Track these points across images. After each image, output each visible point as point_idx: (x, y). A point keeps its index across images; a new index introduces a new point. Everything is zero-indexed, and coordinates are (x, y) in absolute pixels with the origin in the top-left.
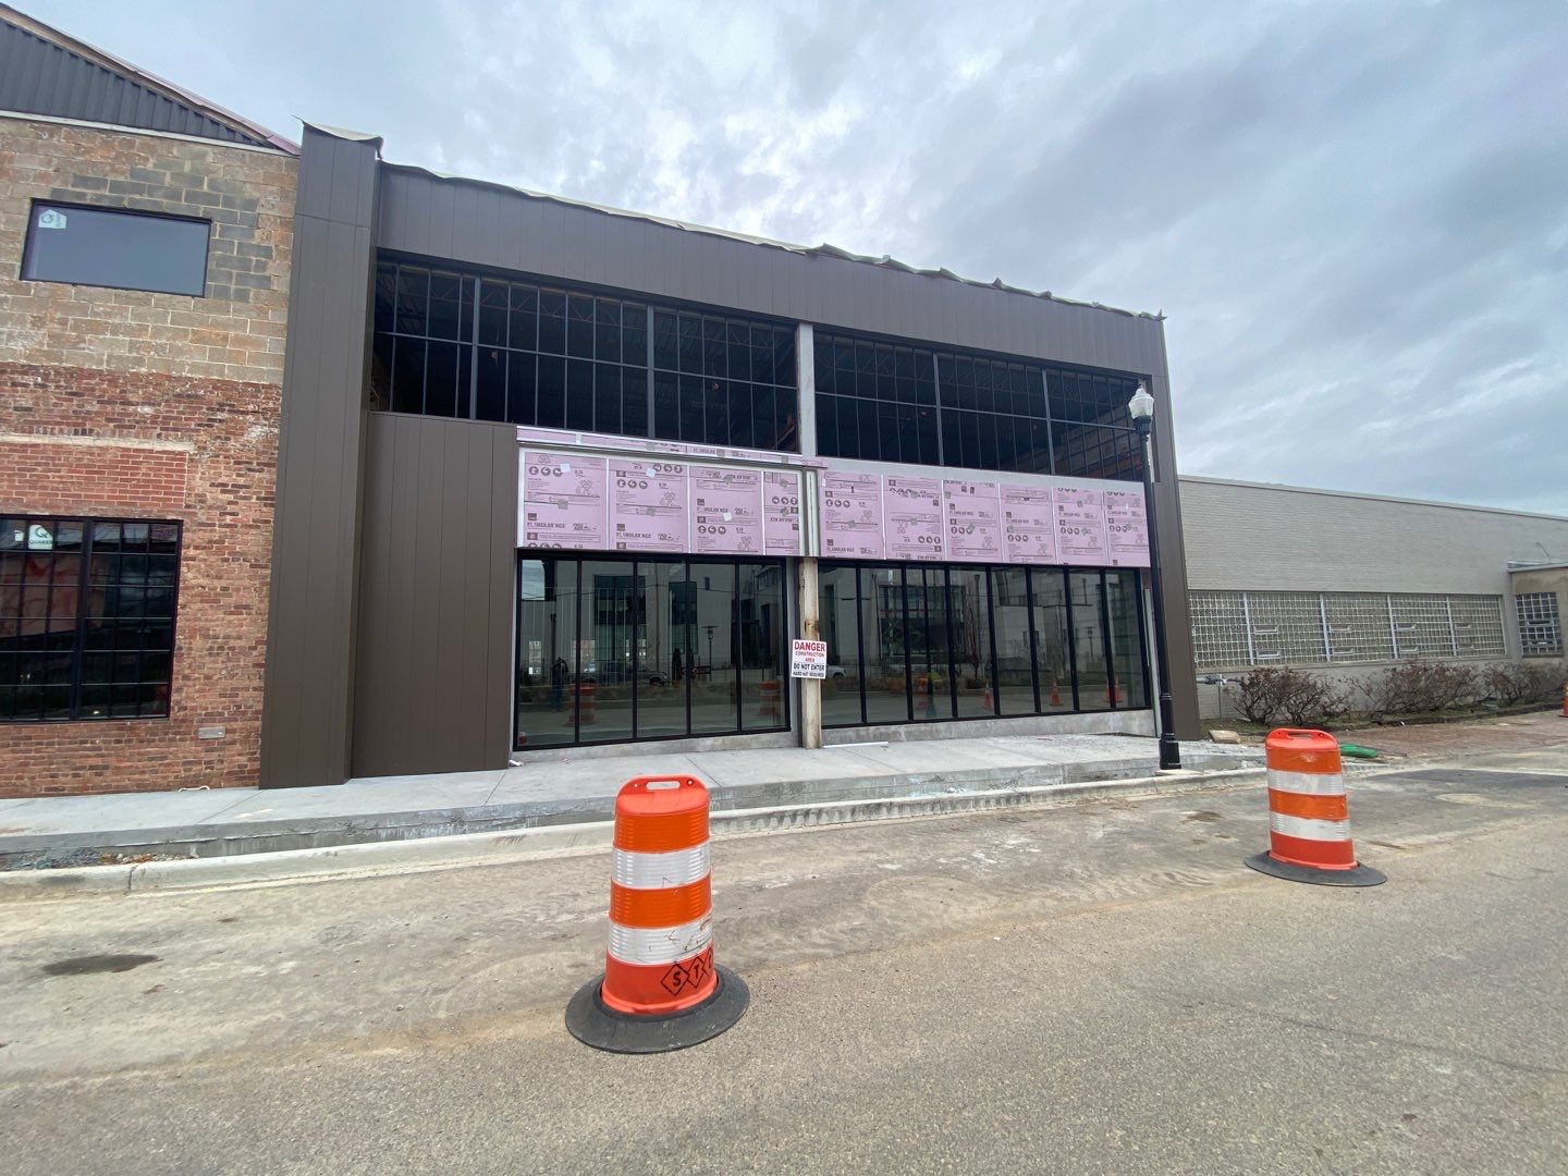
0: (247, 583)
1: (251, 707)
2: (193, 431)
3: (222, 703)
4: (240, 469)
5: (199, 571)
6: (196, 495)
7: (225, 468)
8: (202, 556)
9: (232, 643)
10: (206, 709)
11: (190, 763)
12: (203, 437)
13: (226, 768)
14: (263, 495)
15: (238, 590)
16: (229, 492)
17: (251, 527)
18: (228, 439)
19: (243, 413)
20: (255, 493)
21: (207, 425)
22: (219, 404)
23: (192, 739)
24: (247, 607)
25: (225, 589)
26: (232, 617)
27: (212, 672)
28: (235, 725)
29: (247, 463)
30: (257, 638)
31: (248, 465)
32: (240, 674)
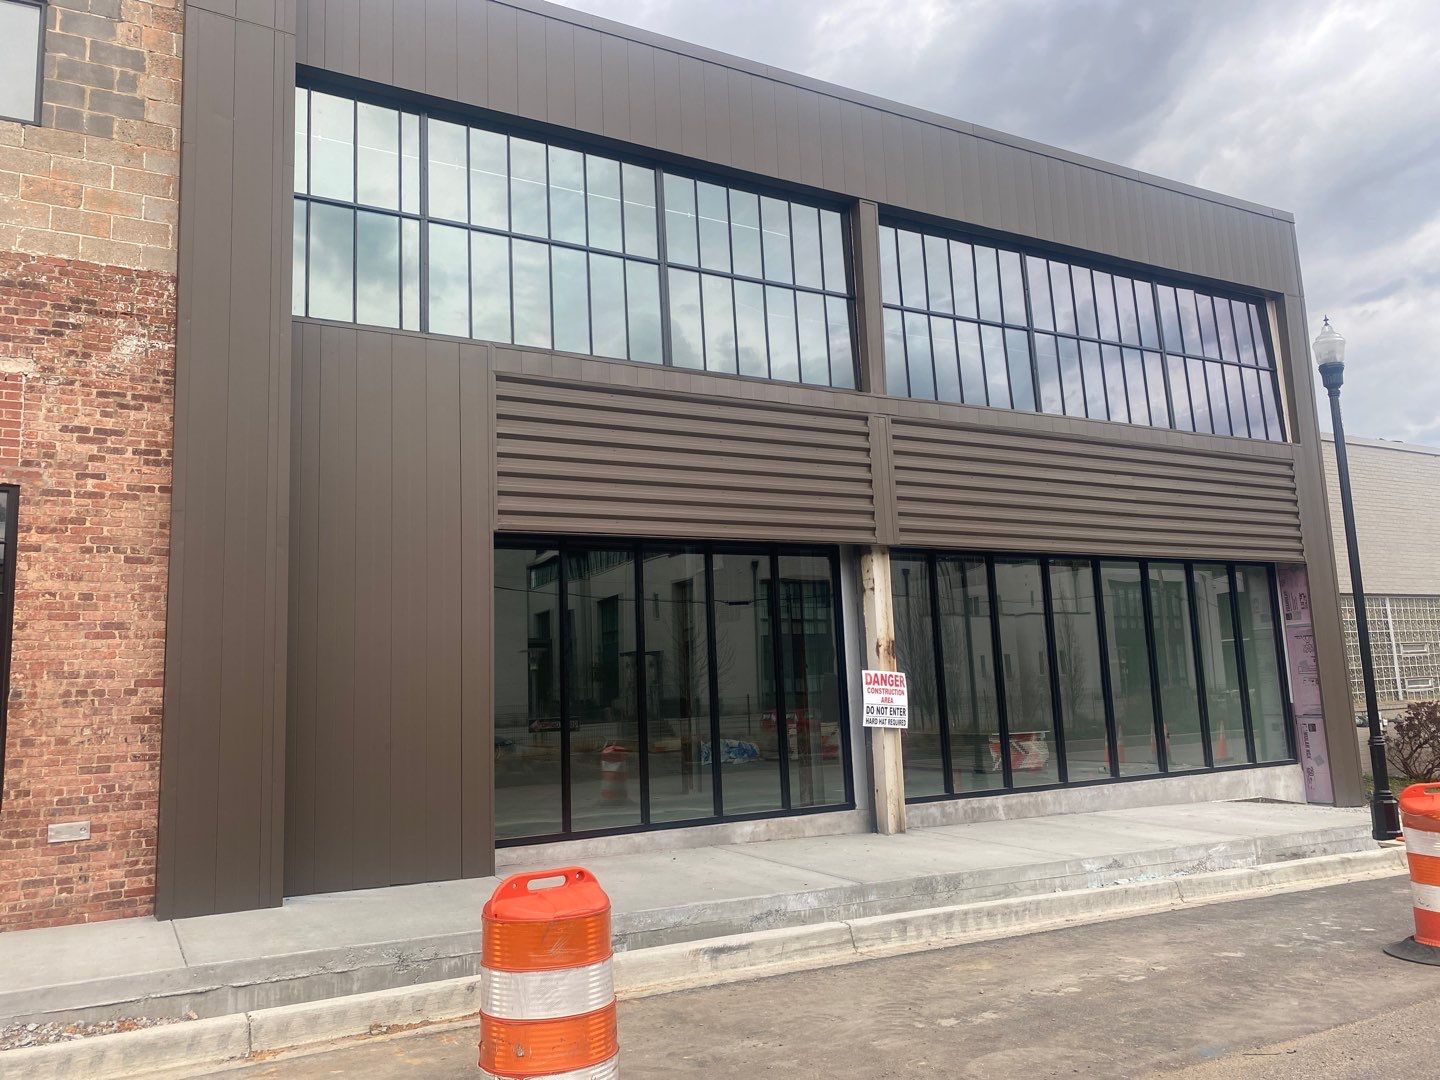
0: (120, 586)
1: (129, 788)
2: (32, 341)
3: (83, 782)
4: (107, 405)
5: (45, 568)
6: (38, 444)
7: (84, 403)
8: (50, 544)
9: (99, 684)
10: (60, 792)
11: (35, 883)
12: (47, 350)
13: (92, 887)
14: (143, 446)
15: (106, 598)
16: (91, 441)
17: (125, 497)
18: (87, 356)
19: (108, 314)
20: (130, 443)
21: (54, 333)
22: (72, 300)
23: (37, 844)
24: (120, 626)
25: (86, 597)
26: (98, 643)
27: (69, 731)
28: (105, 819)
30: (138, 676)
31: (118, 399)
32: (111, 735)
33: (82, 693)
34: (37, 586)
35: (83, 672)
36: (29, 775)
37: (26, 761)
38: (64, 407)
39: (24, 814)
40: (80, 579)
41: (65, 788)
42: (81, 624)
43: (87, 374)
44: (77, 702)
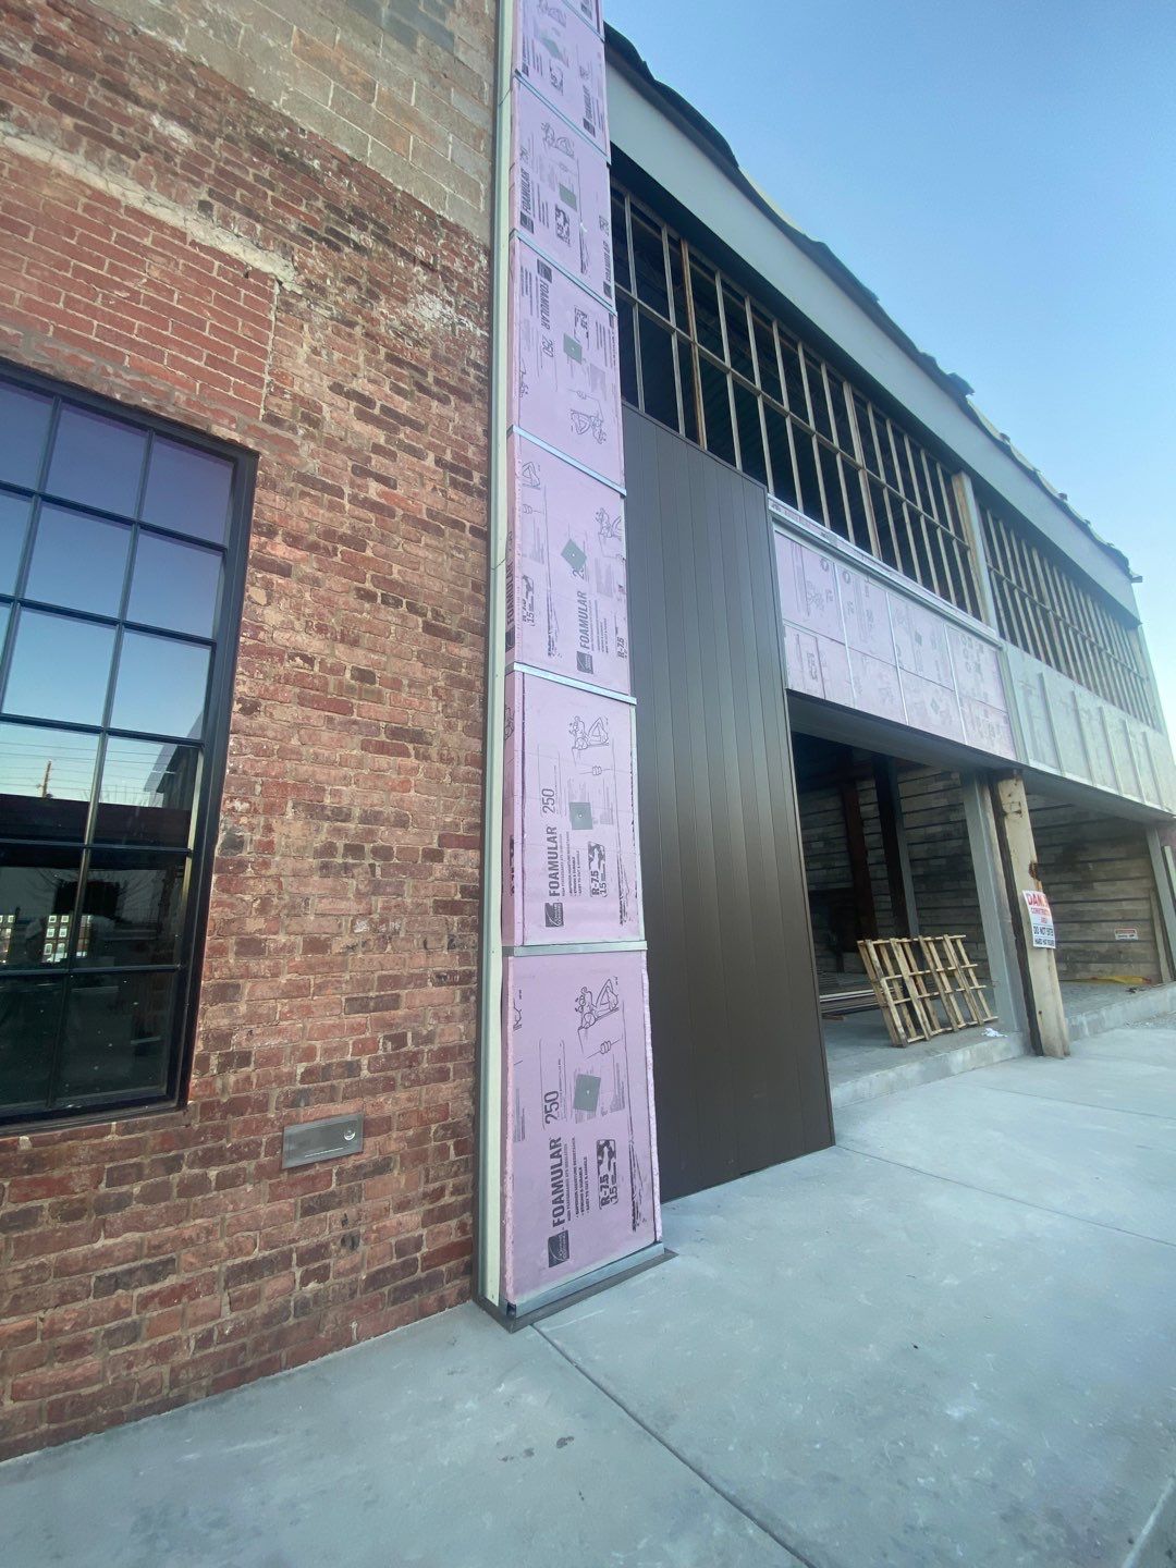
1: (429, 1039)
2: (293, 237)
3: (354, 1029)
5: (297, 609)
6: (295, 397)
7: (368, 361)
8: (307, 569)
9: (385, 835)
10: (309, 1054)
13: (372, 1256)
14: (448, 458)
19: (403, 253)
21: (328, 242)
22: (354, 209)
23: (262, 1172)
24: (418, 737)
25: (364, 676)
26: (383, 761)
27: (329, 925)
28: (389, 1104)
29: (415, 368)
30: (444, 827)
31: (416, 375)
32: (402, 935)
33: (354, 850)
34: (281, 637)
35: (357, 812)
36: (252, 1017)
37: (247, 986)
38: (337, 355)
39: (236, 1107)
40: (355, 643)
41: (318, 1044)
42: (355, 722)
43: (373, 321)
44: (346, 868)
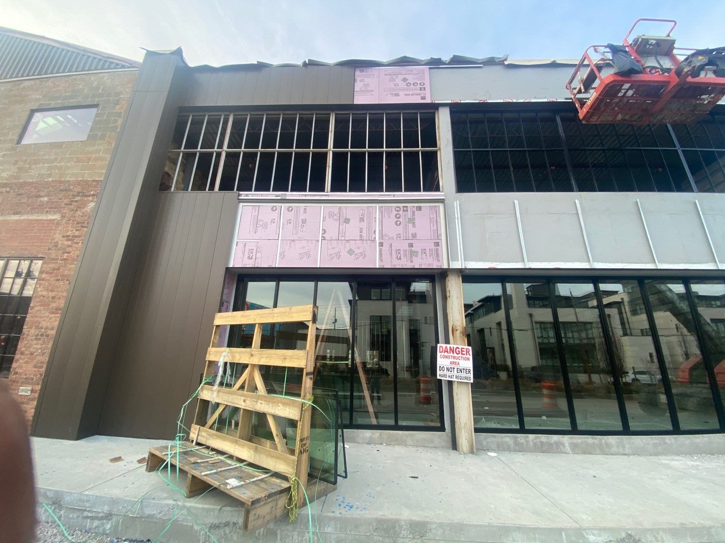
2: (62, 208)
3: (34, 371)
4: (78, 227)
5: (44, 287)
6: (54, 242)
7: (71, 227)
8: (48, 278)
9: (48, 332)
10: (26, 375)
12: (66, 210)
15: (59, 298)
16: (70, 240)
17: (75, 260)
18: (77, 210)
19: (87, 196)
20: (81, 240)
21: (69, 204)
22: (78, 193)
25: (53, 298)
26: (52, 316)
27: (34, 350)
29: (82, 223)
33: (42, 335)
34: (40, 293)
35: (44, 327)
36: (19, 366)
37: (20, 360)
38: (65, 229)
39: (14, 381)
40: (53, 291)
41: (28, 373)
42: (49, 308)
43: (75, 217)
44: (40, 339)
